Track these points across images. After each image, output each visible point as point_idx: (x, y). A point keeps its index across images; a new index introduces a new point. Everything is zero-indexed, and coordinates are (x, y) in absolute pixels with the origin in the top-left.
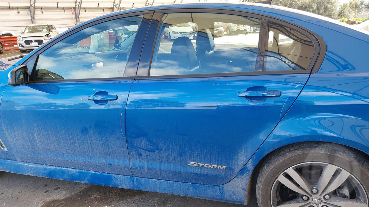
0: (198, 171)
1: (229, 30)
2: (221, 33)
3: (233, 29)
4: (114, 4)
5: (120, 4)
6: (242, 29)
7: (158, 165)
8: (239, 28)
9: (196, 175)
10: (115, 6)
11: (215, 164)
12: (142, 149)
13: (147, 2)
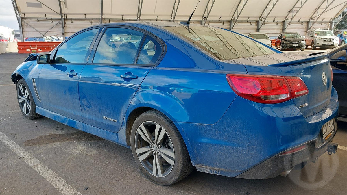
0: (106, 122)
1: (314, 44)
2: (302, 47)
3: (318, 43)
4: (203, 18)
5: (207, 18)
6: (328, 44)
7: (92, 117)
8: (325, 43)
9: (106, 124)
10: (204, 19)
11: (113, 119)
12: (85, 106)
13: (233, 16)
